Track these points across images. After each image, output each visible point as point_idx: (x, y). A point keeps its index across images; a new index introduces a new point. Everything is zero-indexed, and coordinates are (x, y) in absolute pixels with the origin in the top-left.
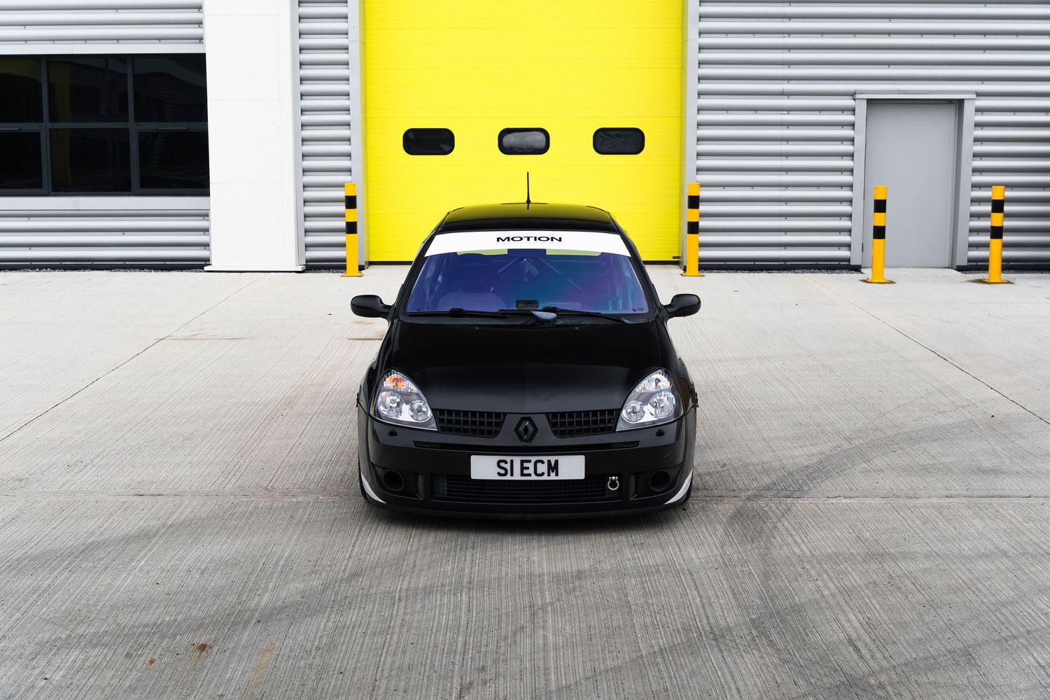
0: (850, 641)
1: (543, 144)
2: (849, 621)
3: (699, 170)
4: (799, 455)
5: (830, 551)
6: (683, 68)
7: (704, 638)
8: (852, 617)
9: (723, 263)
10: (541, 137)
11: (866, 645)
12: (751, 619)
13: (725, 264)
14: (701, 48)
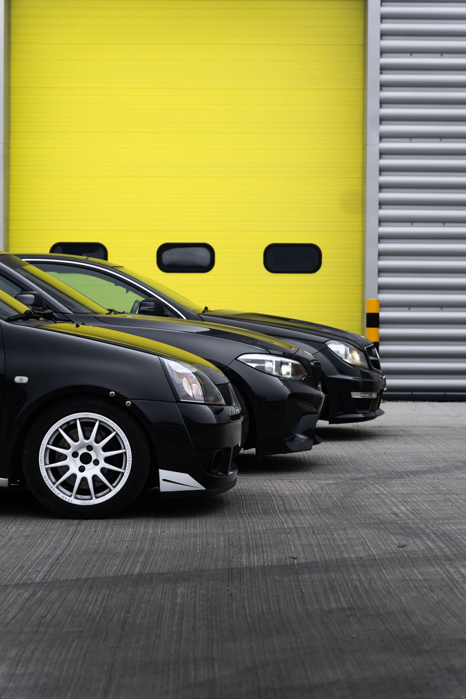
0: (395, 514)
1: (208, 261)
2: (399, 509)
3: (382, 288)
4: (413, 467)
5: (405, 492)
6: (364, 178)
7: (278, 512)
8: (403, 508)
9: (410, 393)
10: (204, 253)
11: (405, 513)
12: (321, 509)
13: (412, 395)
14: (383, 154)
